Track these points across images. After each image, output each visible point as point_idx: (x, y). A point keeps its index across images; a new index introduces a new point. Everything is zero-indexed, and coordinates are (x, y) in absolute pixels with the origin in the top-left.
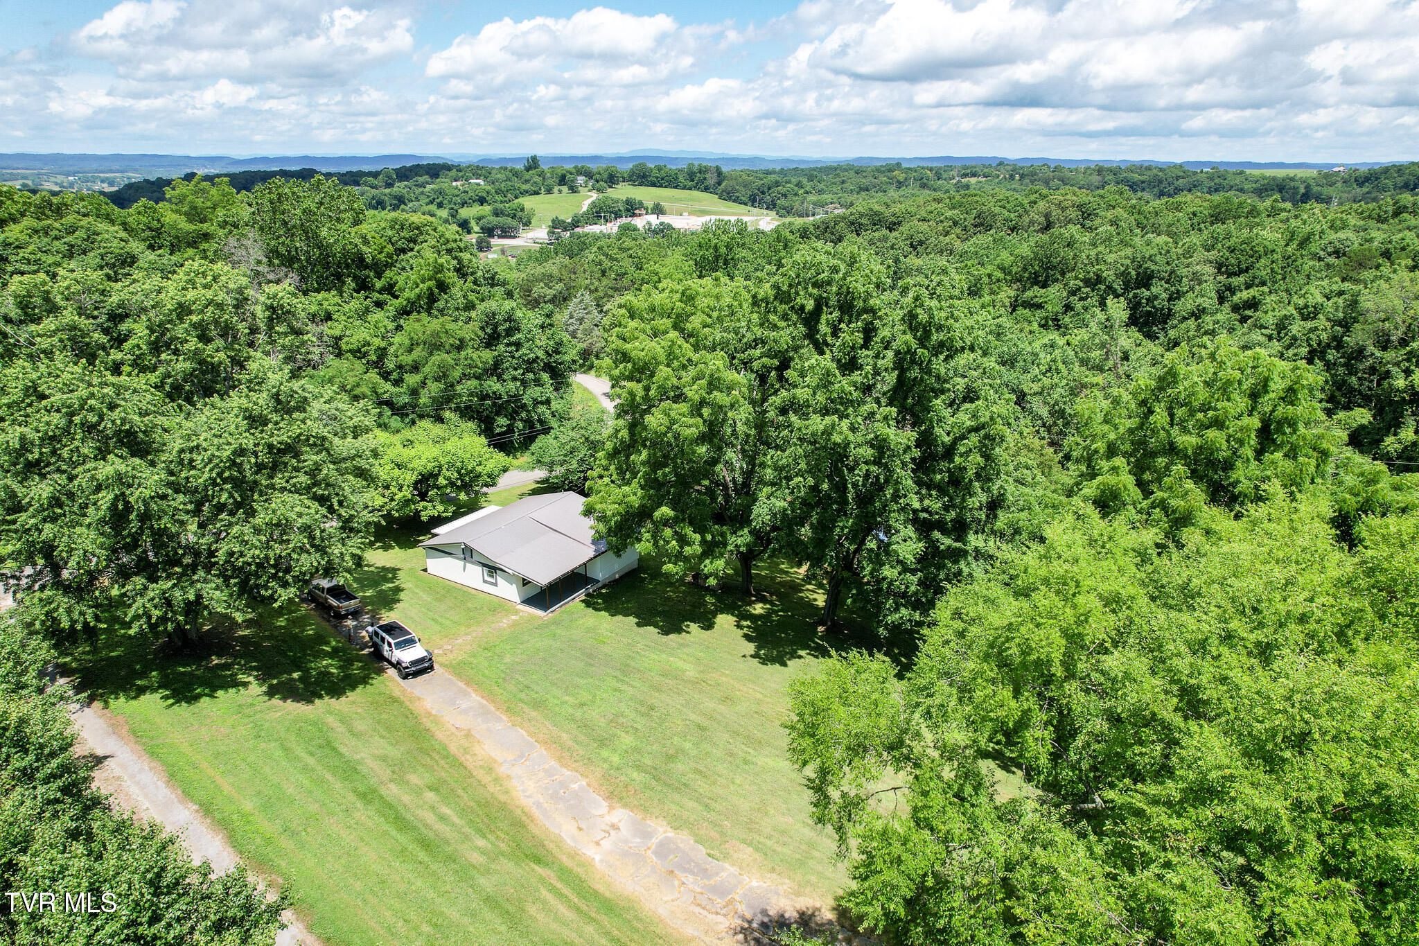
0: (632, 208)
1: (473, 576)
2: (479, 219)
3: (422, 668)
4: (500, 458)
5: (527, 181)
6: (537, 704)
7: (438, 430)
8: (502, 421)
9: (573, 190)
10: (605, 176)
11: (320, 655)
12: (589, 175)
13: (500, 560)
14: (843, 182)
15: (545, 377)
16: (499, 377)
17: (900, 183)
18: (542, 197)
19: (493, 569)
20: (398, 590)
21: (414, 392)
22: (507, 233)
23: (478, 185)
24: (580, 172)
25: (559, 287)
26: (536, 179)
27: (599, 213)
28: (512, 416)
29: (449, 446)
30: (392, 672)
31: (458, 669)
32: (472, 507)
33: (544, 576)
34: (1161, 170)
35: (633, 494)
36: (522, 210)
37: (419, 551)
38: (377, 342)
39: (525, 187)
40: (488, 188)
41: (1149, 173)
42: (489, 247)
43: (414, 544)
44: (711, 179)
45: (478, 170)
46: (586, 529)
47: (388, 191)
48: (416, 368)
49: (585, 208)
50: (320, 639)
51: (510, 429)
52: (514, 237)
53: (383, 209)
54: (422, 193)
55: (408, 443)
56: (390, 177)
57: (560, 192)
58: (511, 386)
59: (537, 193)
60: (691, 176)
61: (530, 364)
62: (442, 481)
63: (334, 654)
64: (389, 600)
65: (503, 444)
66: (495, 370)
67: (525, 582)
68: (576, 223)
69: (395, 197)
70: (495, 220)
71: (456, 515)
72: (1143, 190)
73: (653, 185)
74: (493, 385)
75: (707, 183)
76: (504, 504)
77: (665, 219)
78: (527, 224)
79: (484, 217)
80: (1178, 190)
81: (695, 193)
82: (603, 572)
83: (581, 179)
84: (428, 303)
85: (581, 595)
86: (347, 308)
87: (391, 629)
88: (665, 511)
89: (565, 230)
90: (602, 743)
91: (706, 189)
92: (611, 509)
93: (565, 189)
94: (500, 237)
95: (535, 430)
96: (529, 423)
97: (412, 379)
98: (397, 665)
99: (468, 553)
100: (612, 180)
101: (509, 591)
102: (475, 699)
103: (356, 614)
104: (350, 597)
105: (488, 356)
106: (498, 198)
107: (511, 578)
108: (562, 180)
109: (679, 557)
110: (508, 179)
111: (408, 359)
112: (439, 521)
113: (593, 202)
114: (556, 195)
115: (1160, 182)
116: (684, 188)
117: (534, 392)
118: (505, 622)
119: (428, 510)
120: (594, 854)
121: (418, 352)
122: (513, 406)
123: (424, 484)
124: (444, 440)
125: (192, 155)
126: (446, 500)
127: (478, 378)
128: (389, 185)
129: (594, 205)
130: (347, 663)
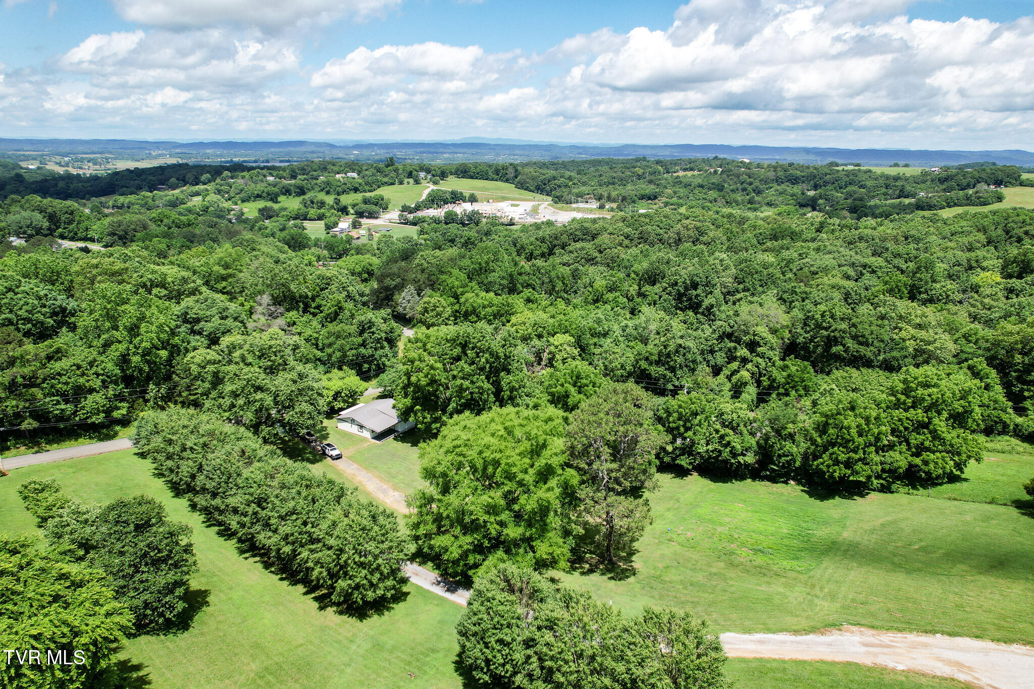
0: (456, 197)
1: (354, 429)
2: (354, 206)
3: (339, 457)
4: (365, 384)
5: (386, 176)
6: (375, 468)
7: (341, 374)
8: (366, 366)
9: (417, 182)
10: (439, 172)
11: (305, 453)
12: (428, 171)
13: (364, 424)
14: (601, 176)
15: (385, 344)
16: (365, 347)
17: (639, 175)
18: (396, 187)
19: (362, 427)
20: (328, 434)
21: (330, 356)
22: (372, 215)
23: (354, 178)
24: (422, 169)
25: (398, 280)
26: (393, 174)
27: (435, 200)
28: (370, 363)
29: (345, 381)
30: (329, 458)
31: (350, 458)
32: (353, 404)
33: (379, 429)
34: (815, 169)
35: (408, 401)
36: (382, 199)
37: (334, 420)
38: (315, 335)
39: (385, 180)
40: (360, 181)
41: (807, 170)
42: (360, 225)
43: (332, 418)
44: (511, 173)
45: (352, 166)
46: (394, 414)
47: (293, 182)
48: (330, 345)
49: (424, 197)
50: (304, 449)
51: (369, 369)
52: (377, 218)
53: (290, 195)
54: (316, 184)
55: (329, 379)
56: (293, 171)
57: (408, 183)
58: (370, 351)
59: (393, 184)
60: (497, 172)
61: (378, 341)
62: (343, 395)
63: (310, 453)
64: (325, 437)
65: (365, 376)
66: (364, 345)
67: (373, 431)
68: (417, 208)
69: (298, 187)
70: (364, 207)
71: (348, 407)
72: (803, 182)
73: (472, 177)
74: (362, 350)
75: (507, 176)
76: (367, 402)
77: (476, 207)
78: (386, 209)
79: (357, 204)
80: (826, 183)
81: (500, 184)
82: (401, 428)
83: (422, 174)
84: (334, 317)
85: (392, 436)
86: (302, 319)
87: (329, 445)
88: (418, 407)
89: (410, 213)
90: (394, 477)
91: (507, 181)
92: (400, 406)
93: (411, 181)
94: (368, 217)
95: (381, 369)
96: (378, 365)
97: (330, 351)
98: (331, 457)
99: (353, 421)
100: (443, 175)
101: (367, 435)
102: (355, 466)
103: (316, 441)
104: (313, 436)
105: (360, 340)
106: (367, 188)
107: (368, 430)
108: (410, 175)
109: (423, 423)
110: (373, 175)
111: (327, 342)
112: (342, 409)
113: (429, 194)
114: (405, 185)
115: (815, 177)
116: (492, 180)
117: (380, 352)
118: (365, 445)
119: (337, 405)
120: (387, 501)
121: (332, 339)
122: (370, 359)
123: (337, 395)
124: (343, 378)
125: (150, 140)
126: (344, 401)
127: (356, 349)
128: (294, 177)
129: (430, 195)
130: (315, 456)
